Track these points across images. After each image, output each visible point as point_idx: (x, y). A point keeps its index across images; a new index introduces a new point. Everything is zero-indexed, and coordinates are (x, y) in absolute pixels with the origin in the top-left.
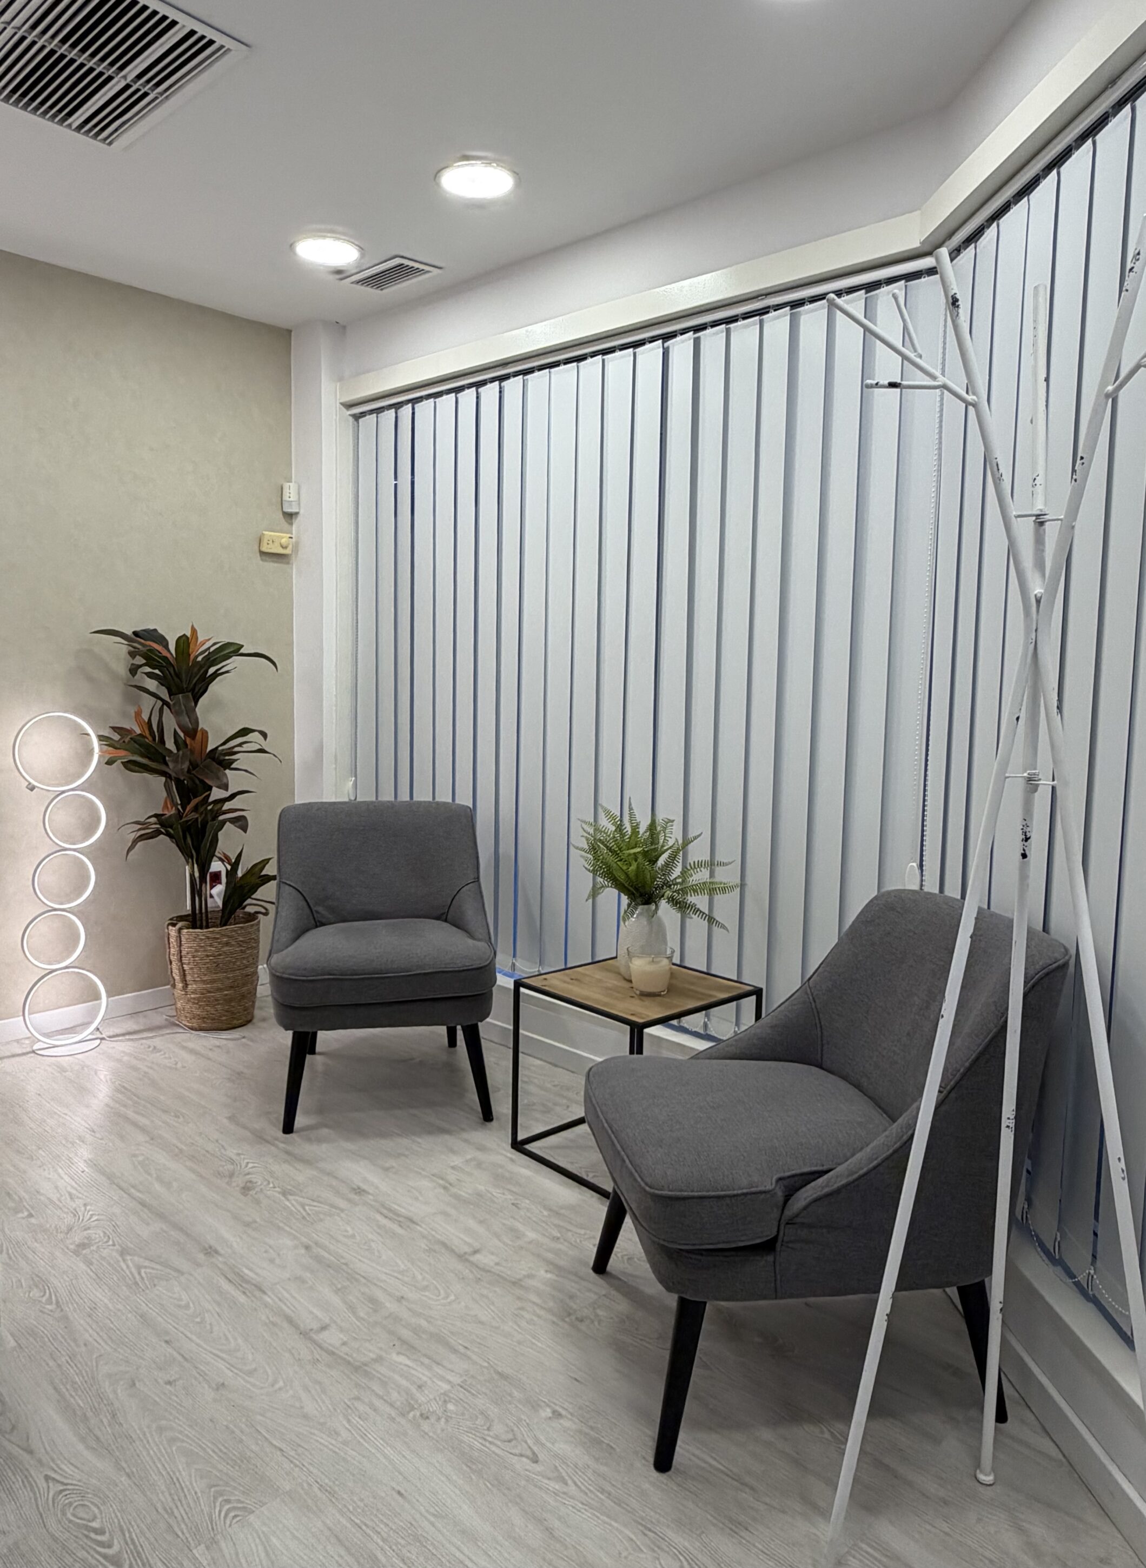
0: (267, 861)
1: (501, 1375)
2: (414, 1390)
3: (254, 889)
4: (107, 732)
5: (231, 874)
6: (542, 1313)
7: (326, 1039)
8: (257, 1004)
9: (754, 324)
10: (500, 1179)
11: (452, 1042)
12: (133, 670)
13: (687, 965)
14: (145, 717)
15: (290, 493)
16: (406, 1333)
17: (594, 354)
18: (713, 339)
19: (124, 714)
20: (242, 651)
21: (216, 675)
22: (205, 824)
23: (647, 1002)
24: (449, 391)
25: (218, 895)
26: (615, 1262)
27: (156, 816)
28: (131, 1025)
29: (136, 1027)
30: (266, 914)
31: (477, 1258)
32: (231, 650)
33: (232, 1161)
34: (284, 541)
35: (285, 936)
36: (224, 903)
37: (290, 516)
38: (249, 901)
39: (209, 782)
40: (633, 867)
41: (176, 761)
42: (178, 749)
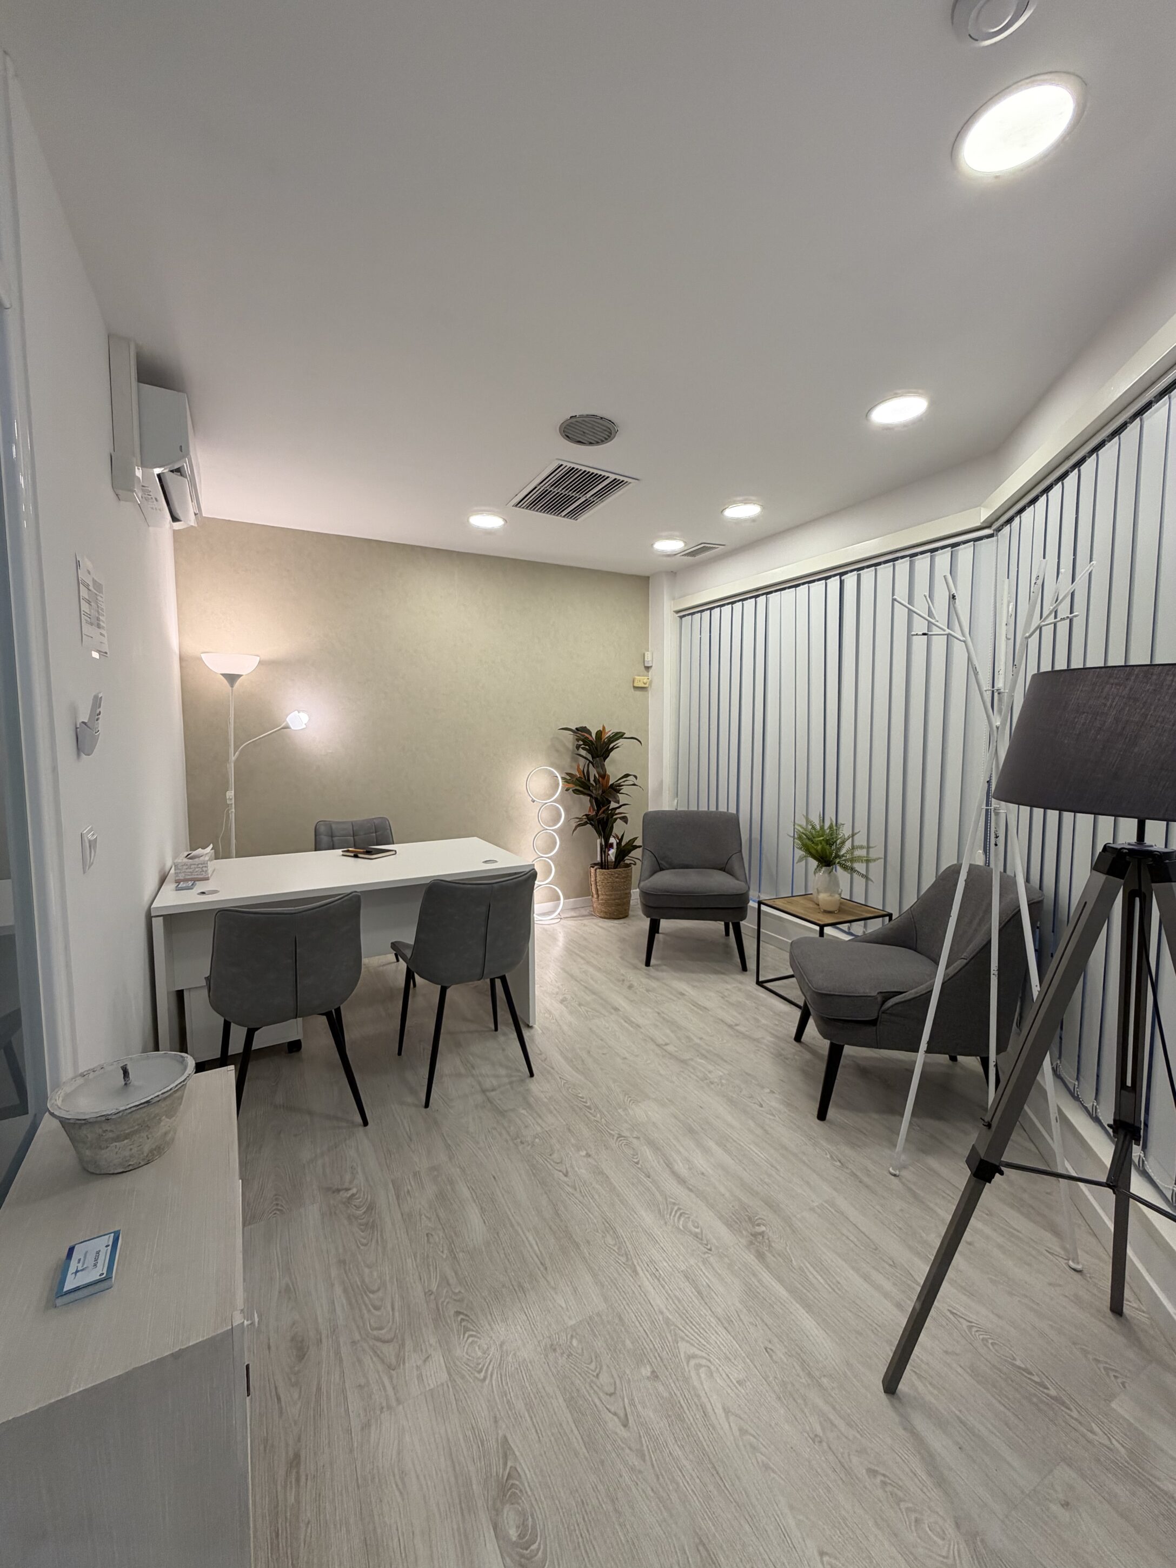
0: (636, 838)
1: (747, 1073)
2: (707, 1073)
3: (629, 852)
4: (564, 775)
5: (619, 844)
6: (767, 1053)
7: (665, 924)
8: (630, 909)
9: (890, 566)
10: (749, 996)
11: (727, 934)
12: (578, 747)
13: (854, 900)
14: (581, 768)
15: (648, 657)
16: (704, 1052)
17: (804, 584)
18: (867, 575)
19: (571, 767)
20: (625, 736)
21: (613, 749)
22: (608, 819)
23: (828, 915)
24: (728, 604)
25: (612, 854)
26: (804, 1038)
27: (586, 815)
28: (573, 914)
29: (575, 915)
30: (635, 864)
31: (737, 1028)
32: (619, 736)
33: (623, 975)
34: (645, 681)
35: (647, 874)
36: (616, 858)
37: (648, 668)
38: (627, 858)
39: (610, 799)
40: (819, 847)
41: (596, 790)
42: (596, 784)
